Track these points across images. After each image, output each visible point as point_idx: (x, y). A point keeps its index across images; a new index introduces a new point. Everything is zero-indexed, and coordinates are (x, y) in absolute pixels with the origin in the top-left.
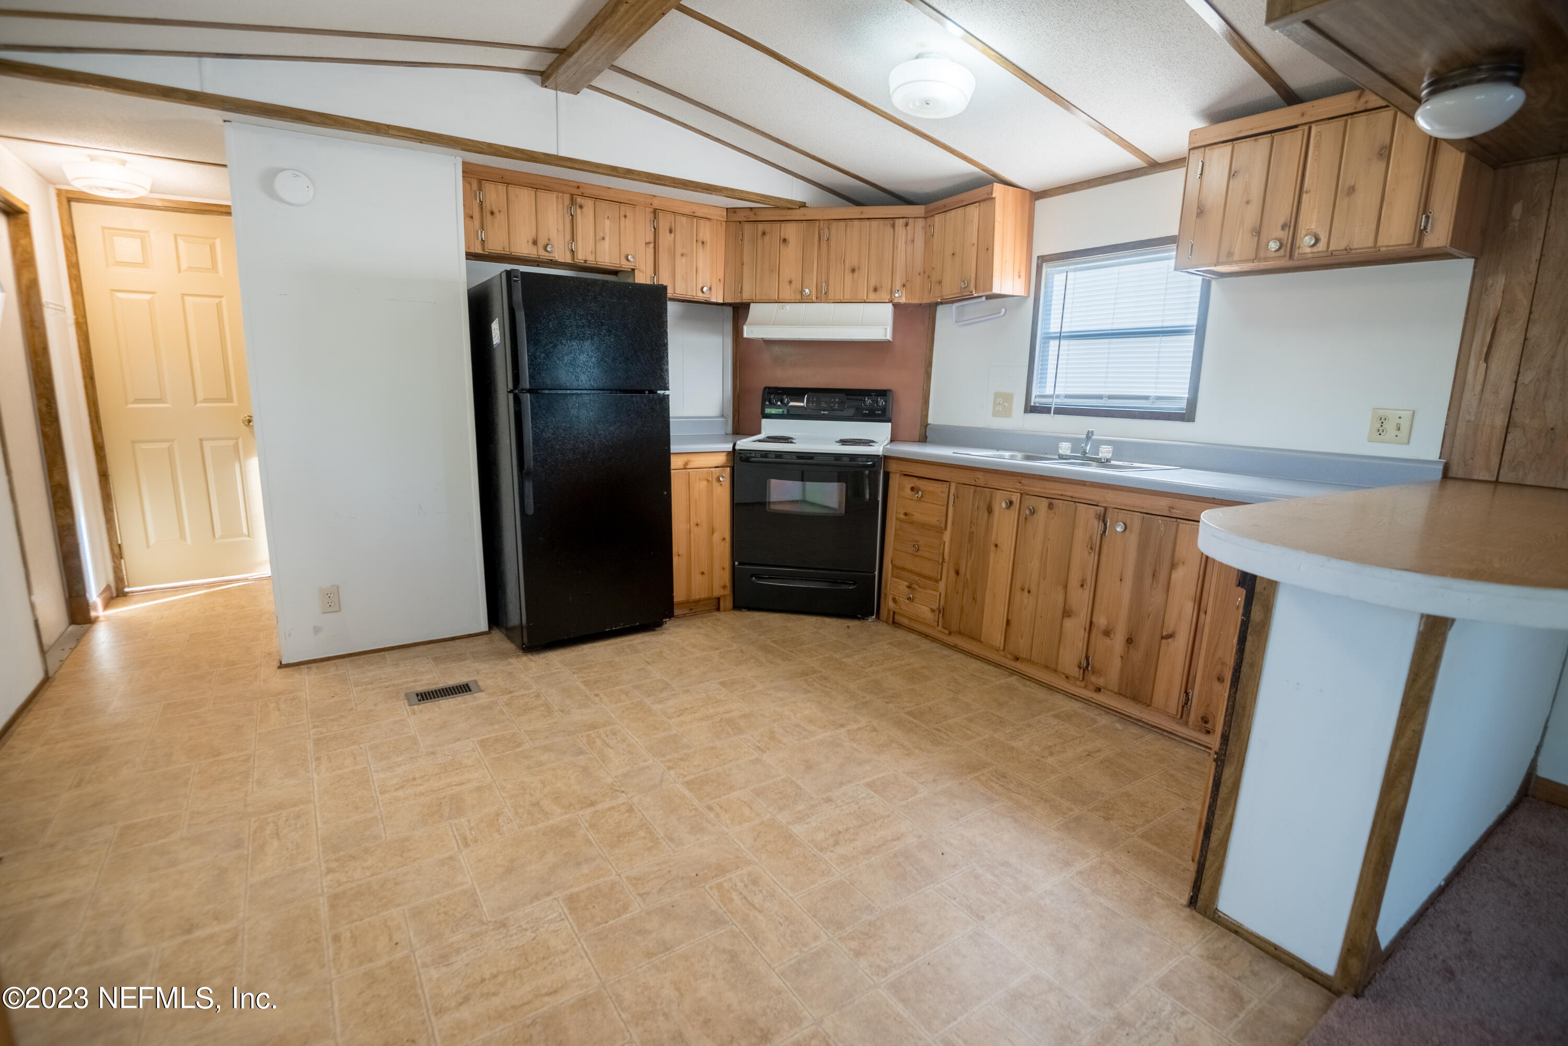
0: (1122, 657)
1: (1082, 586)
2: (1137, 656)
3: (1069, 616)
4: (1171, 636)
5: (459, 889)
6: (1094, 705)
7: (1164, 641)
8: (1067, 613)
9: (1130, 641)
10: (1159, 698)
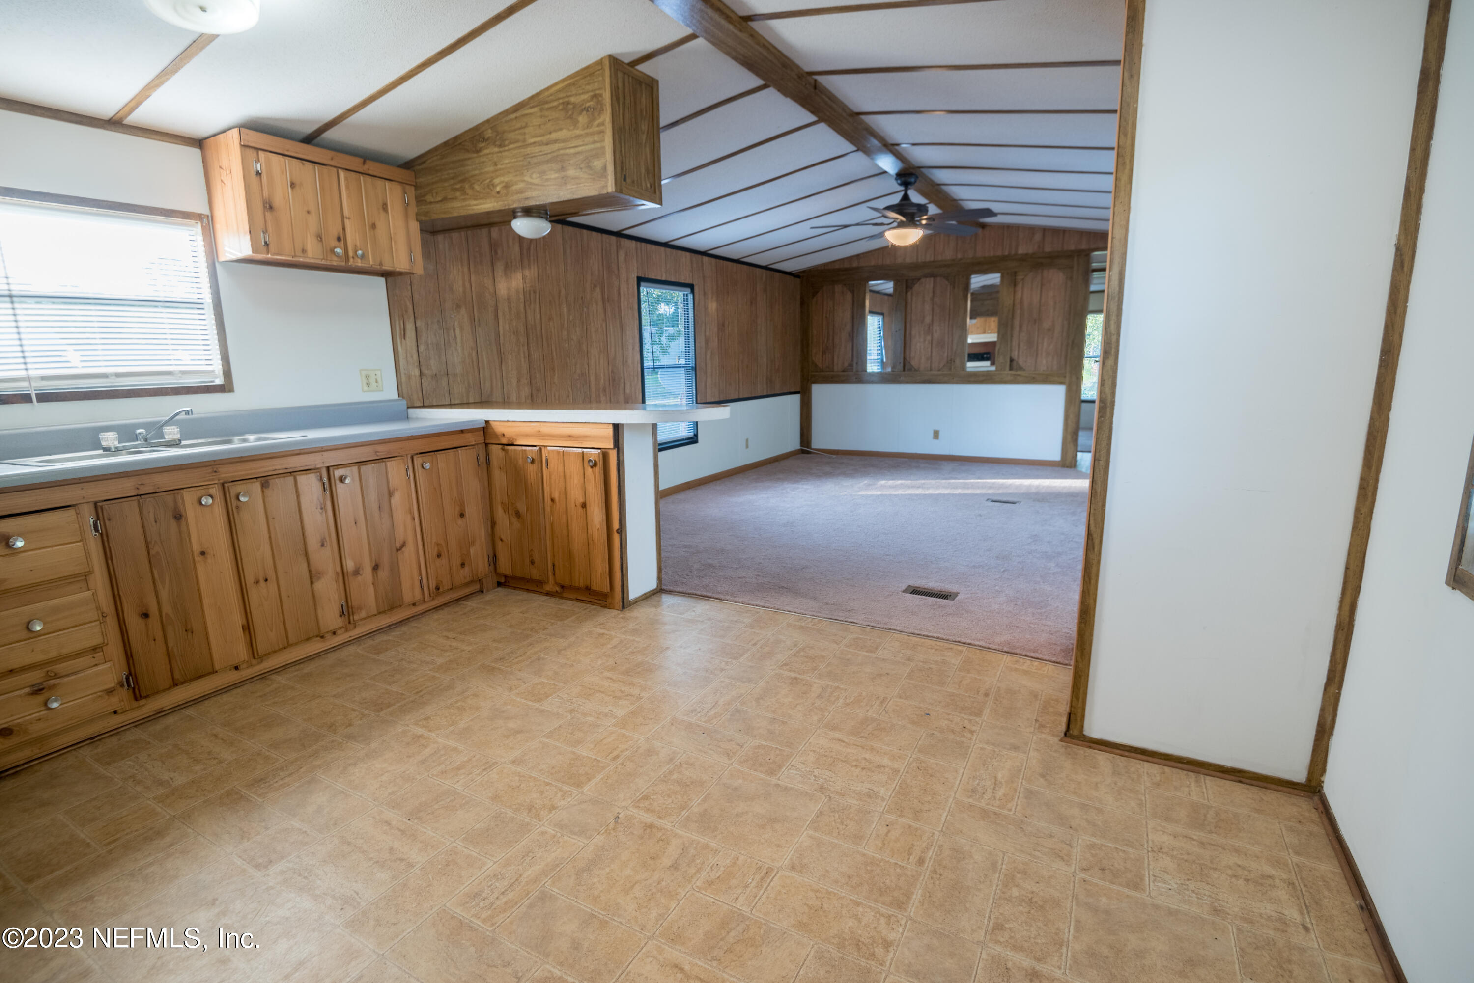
0: (373, 584)
1: (323, 545)
2: (383, 574)
3: (319, 578)
4: (403, 545)
5: (817, 835)
6: (354, 641)
7: (399, 552)
8: (313, 576)
9: (376, 568)
10: (408, 597)
